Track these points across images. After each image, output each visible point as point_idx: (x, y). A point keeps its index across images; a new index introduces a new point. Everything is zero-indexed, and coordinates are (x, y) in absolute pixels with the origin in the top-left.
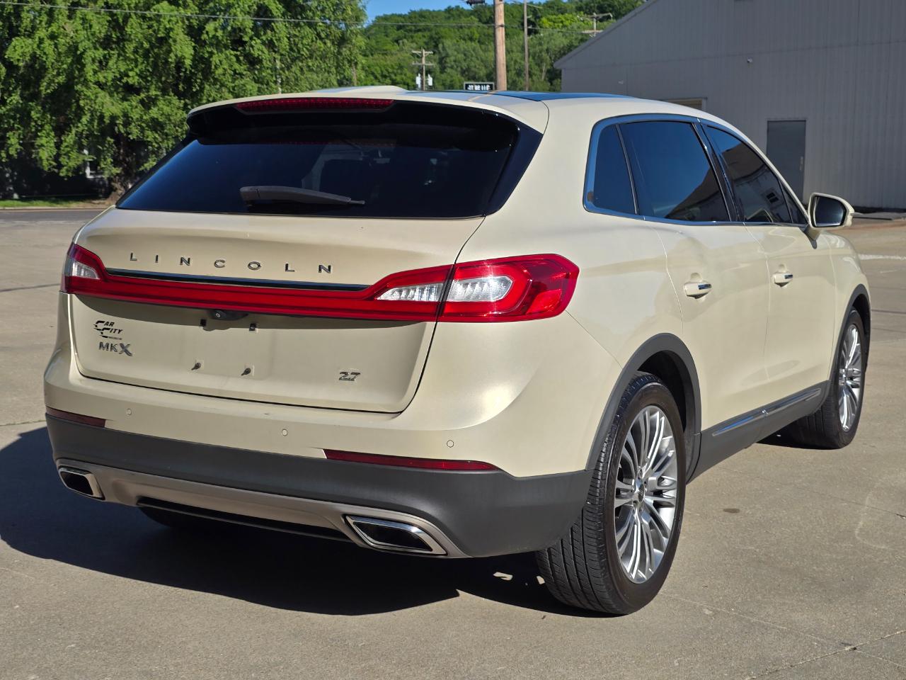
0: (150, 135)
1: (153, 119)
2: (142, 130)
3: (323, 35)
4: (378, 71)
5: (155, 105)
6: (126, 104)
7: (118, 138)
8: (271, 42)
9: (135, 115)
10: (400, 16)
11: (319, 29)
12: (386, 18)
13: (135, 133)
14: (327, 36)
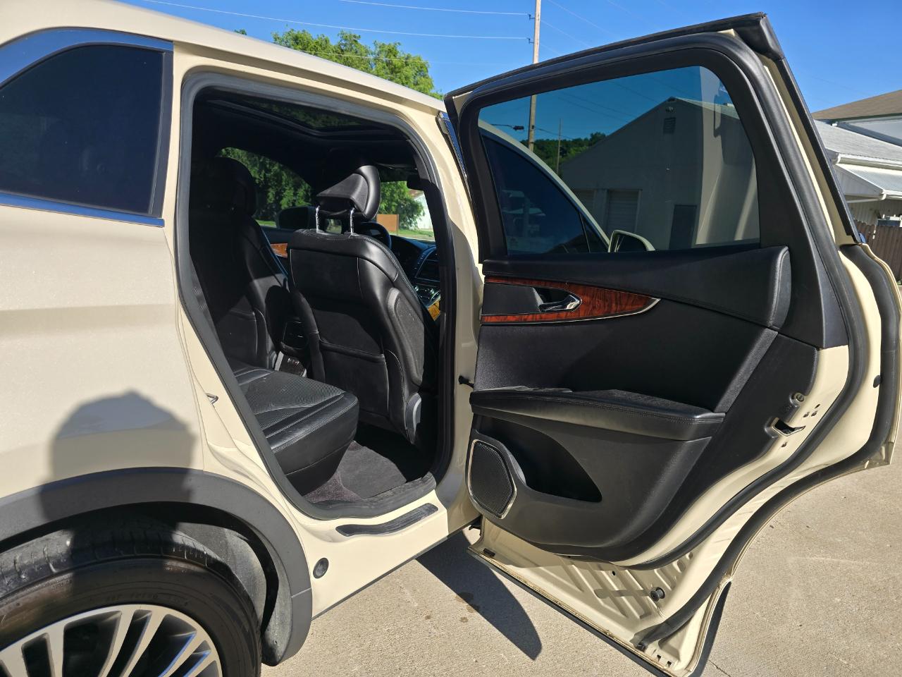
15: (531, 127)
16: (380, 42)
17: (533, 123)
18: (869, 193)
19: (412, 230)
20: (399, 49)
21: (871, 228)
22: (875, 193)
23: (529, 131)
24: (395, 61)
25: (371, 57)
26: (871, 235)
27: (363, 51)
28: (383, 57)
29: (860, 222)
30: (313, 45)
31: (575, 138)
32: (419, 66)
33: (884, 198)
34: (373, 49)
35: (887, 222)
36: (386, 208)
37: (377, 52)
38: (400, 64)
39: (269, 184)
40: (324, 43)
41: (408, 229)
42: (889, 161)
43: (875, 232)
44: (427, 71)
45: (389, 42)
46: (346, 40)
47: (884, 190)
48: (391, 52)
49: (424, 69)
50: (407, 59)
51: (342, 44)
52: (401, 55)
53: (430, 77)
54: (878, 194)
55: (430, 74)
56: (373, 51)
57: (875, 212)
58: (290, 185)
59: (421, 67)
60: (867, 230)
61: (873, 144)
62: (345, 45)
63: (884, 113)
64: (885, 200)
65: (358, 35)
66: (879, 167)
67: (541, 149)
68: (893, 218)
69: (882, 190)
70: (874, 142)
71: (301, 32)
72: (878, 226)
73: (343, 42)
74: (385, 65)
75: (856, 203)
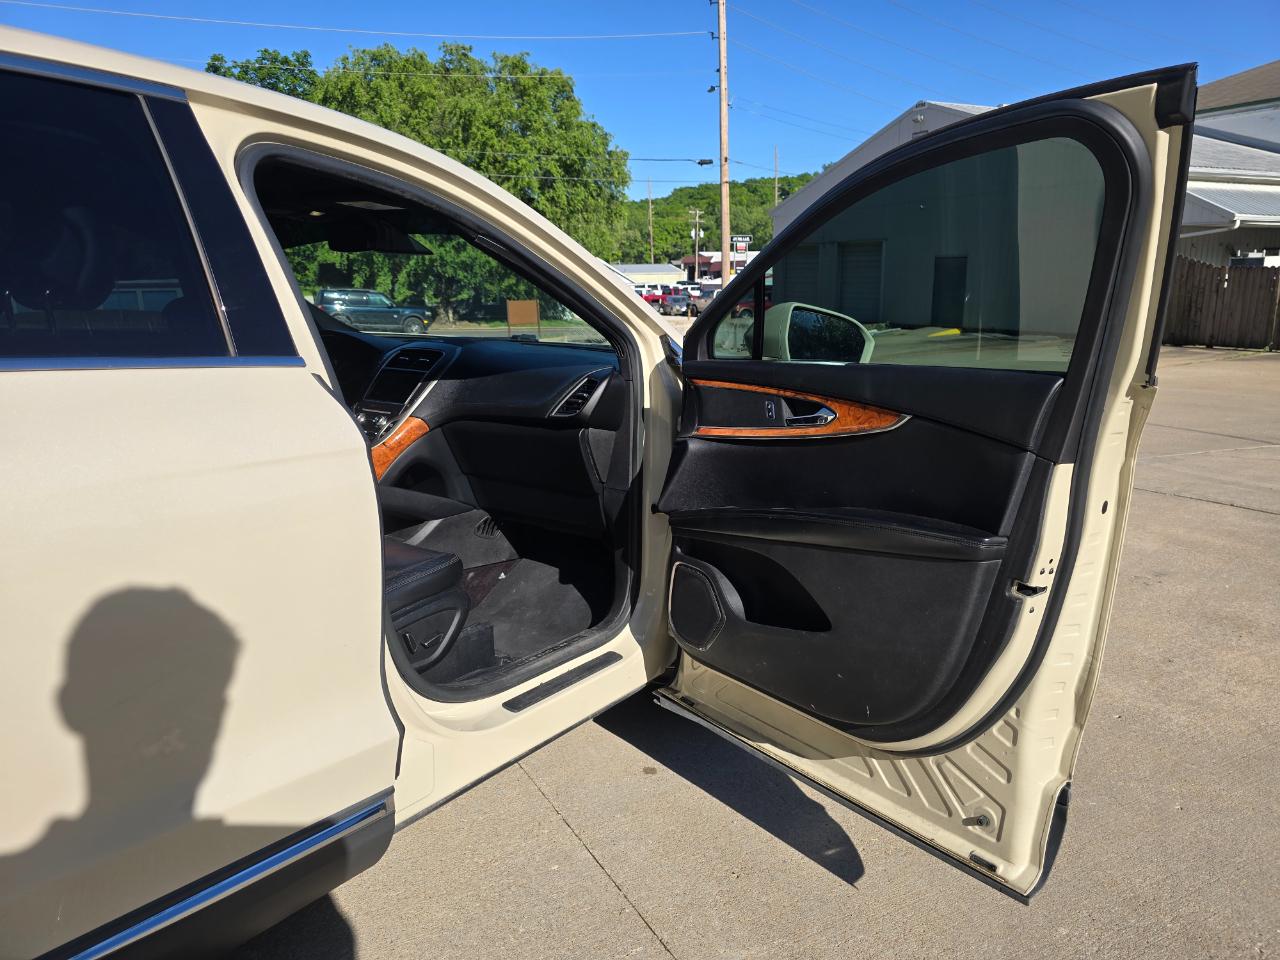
0: (461, 274)
1: (463, 262)
2: (455, 270)
3: (594, 194)
4: (670, 229)
5: (465, 250)
6: (442, 249)
7: (439, 277)
8: (553, 198)
9: (448, 259)
10: (691, 188)
11: (591, 189)
12: (681, 190)
13: (450, 272)
14: (599, 195)
15: (723, 160)
16: (501, 53)
17: (725, 154)
18: (1215, 219)
19: (566, 321)
20: (529, 61)
21: (1221, 271)
22: (1224, 220)
23: (721, 166)
24: (523, 79)
25: (490, 76)
26: (1222, 281)
27: (477, 67)
28: (505, 75)
29: (1204, 263)
30: (401, 64)
31: (800, 173)
32: (560, 85)
33: (1237, 225)
34: (491, 64)
35: (1245, 260)
36: (526, 292)
37: (497, 69)
38: (531, 83)
39: (355, 268)
40: (418, 60)
41: (561, 319)
42: (1244, 172)
43: (1227, 278)
44: (572, 91)
45: (513, 53)
46: (451, 54)
47: (1237, 215)
48: (518, 66)
49: (567, 88)
50: (542, 74)
51: (447, 61)
52: (533, 70)
53: (577, 99)
54: (1228, 220)
55: (576, 95)
56: (492, 67)
57: (1227, 247)
58: (386, 270)
59: (563, 87)
60: (1215, 275)
61: (1220, 148)
62: (451, 62)
63: (1232, 103)
64: (1239, 228)
65: (467, 46)
66: (1228, 182)
67: (753, 192)
68: (1252, 255)
69: (1233, 215)
70: (1222, 145)
71: (383, 47)
72: (1230, 268)
73: (448, 57)
74: (510, 85)
75: (1197, 237)
